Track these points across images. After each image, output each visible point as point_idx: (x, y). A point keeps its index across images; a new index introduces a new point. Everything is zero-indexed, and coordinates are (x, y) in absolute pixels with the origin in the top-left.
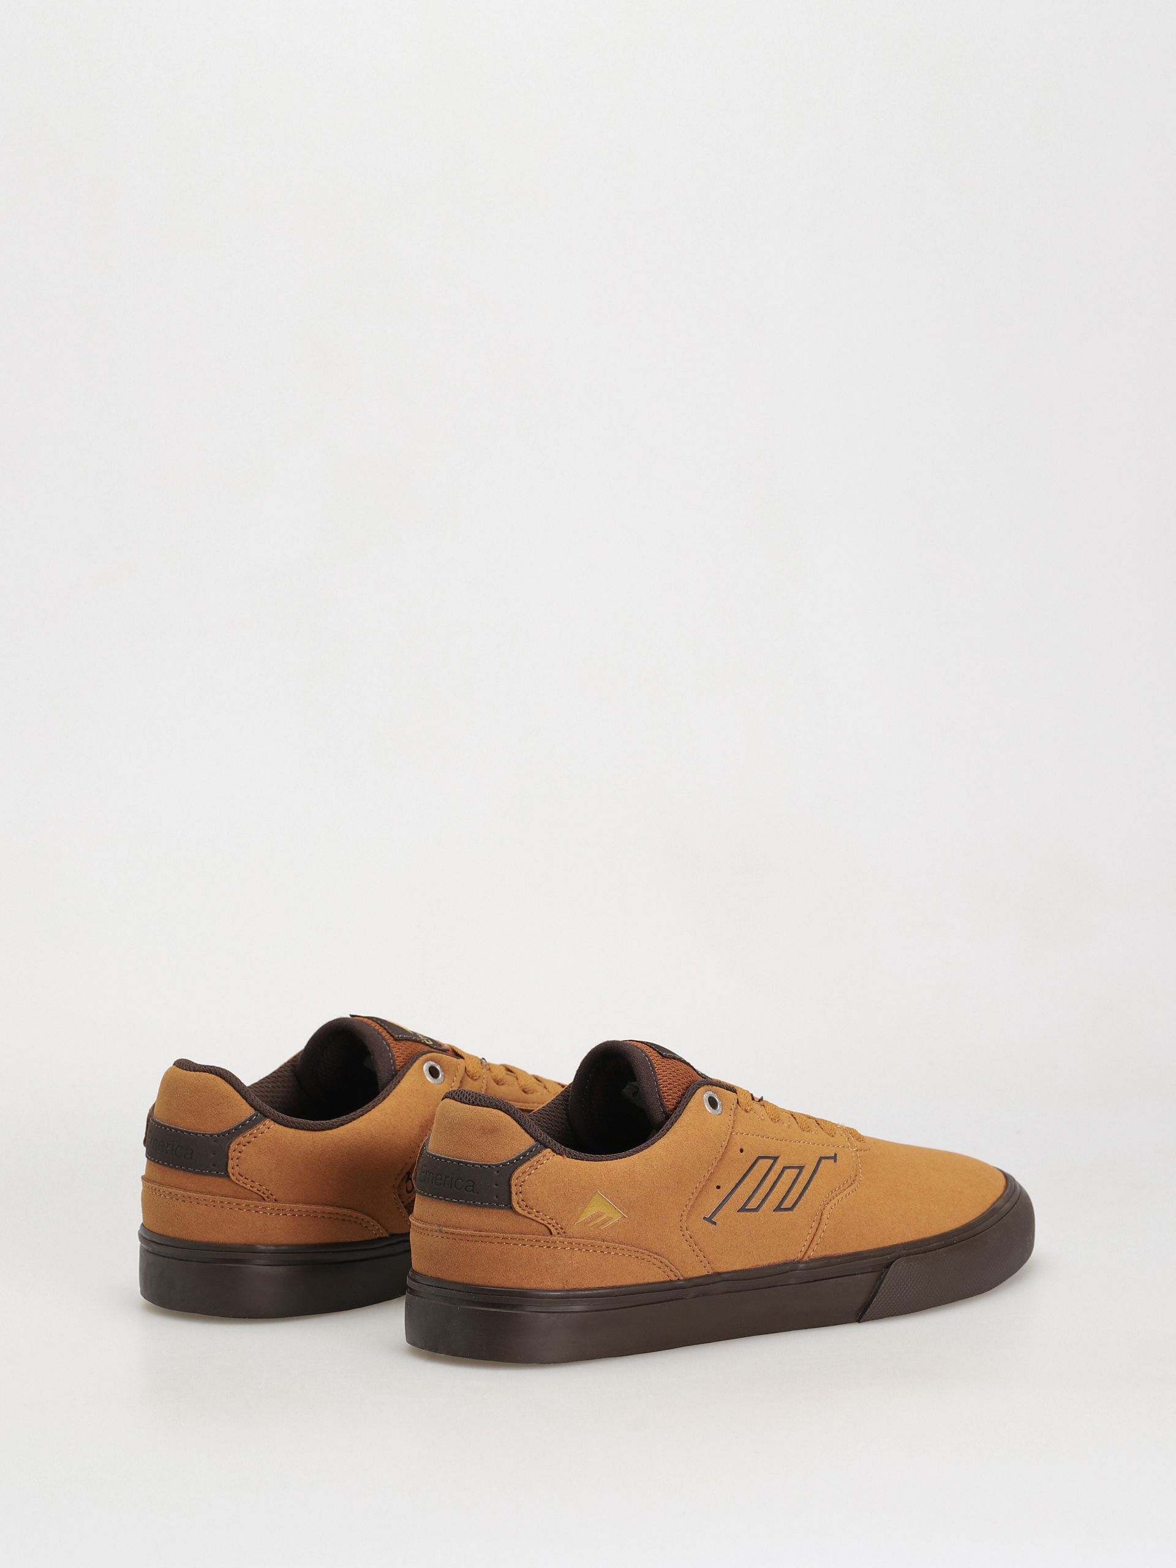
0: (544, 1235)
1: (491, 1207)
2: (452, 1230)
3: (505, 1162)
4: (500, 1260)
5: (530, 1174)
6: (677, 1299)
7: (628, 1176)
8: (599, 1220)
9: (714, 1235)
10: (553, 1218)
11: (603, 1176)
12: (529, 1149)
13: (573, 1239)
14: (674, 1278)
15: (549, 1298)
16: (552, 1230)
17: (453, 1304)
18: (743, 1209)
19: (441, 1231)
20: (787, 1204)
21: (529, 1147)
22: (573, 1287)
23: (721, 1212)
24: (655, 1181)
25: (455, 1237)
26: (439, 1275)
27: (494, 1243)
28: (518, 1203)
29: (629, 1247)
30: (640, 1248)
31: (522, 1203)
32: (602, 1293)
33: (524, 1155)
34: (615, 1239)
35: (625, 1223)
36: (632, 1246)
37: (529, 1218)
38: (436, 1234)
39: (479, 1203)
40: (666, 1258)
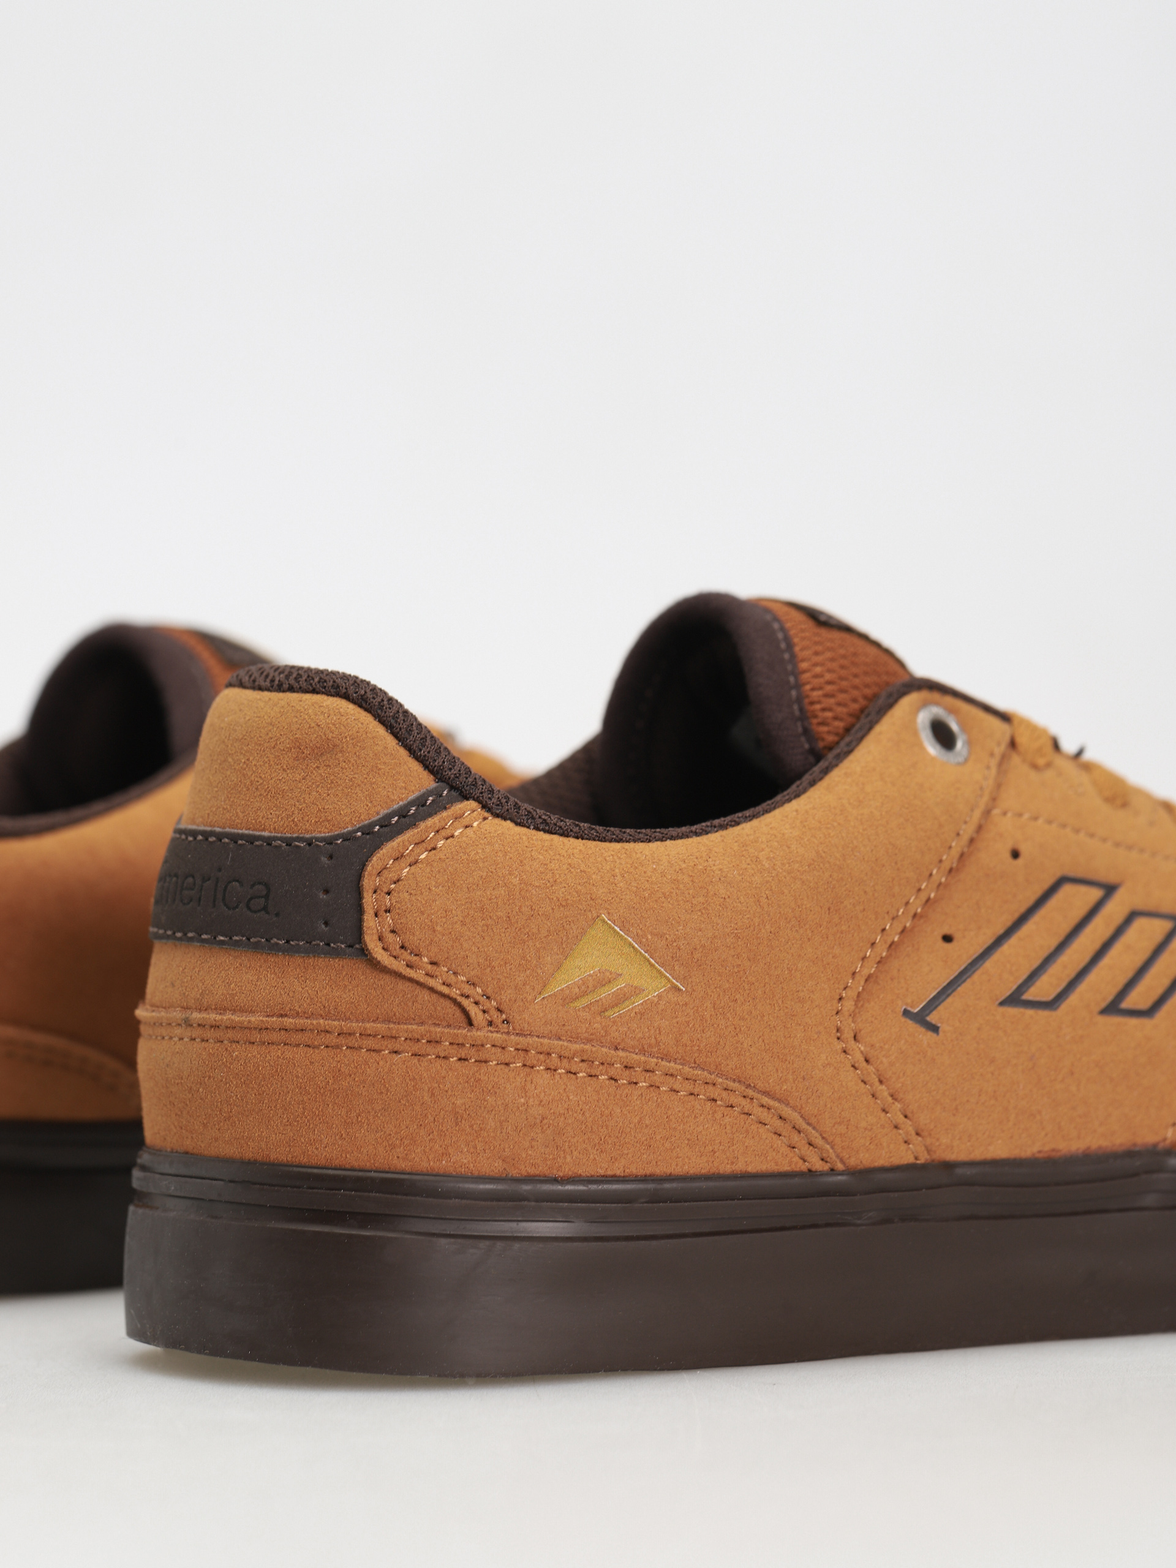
0: (449, 1026)
1: (311, 951)
2: (213, 1017)
3: (350, 833)
4: (332, 1092)
5: (416, 862)
6: (828, 1225)
7: (687, 879)
8: (605, 993)
9: (933, 1060)
10: (476, 980)
11: (619, 878)
12: (418, 798)
13: (530, 1040)
14: (819, 1166)
15: (462, 1198)
16: (472, 1014)
17: (216, 1217)
18: (1014, 999)
19: (188, 1023)
20: (1138, 998)
21: (417, 794)
22: (532, 1171)
23: (953, 1003)
24: (764, 900)
25: (219, 1034)
26: (188, 1144)
27: (317, 1047)
28: (380, 939)
29: (687, 1069)
30: (721, 1075)
31: (390, 938)
32: (615, 1191)
33: (402, 813)
34: (650, 1045)
35: (677, 1004)
36: (698, 1066)
37: (411, 980)
38: (178, 1031)
39: (282, 942)
40: (794, 1108)
